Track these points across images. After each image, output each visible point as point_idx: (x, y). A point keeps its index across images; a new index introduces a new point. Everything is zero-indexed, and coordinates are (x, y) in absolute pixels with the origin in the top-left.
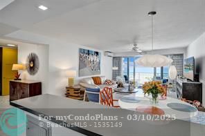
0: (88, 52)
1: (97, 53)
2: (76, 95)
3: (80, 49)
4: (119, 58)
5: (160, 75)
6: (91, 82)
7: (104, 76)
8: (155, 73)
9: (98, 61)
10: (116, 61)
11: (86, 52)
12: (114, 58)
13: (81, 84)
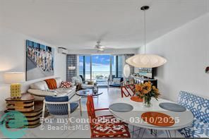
0: (39, 47)
1: (50, 49)
2: (28, 110)
3: (27, 42)
4: (75, 56)
5: (114, 74)
6: (44, 87)
7: (59, 78)
8: (111, 72)
9: (51, 59)
10: (71, 59)
11: (35, 46)
12: (68, 55)
13: (30, 91)
